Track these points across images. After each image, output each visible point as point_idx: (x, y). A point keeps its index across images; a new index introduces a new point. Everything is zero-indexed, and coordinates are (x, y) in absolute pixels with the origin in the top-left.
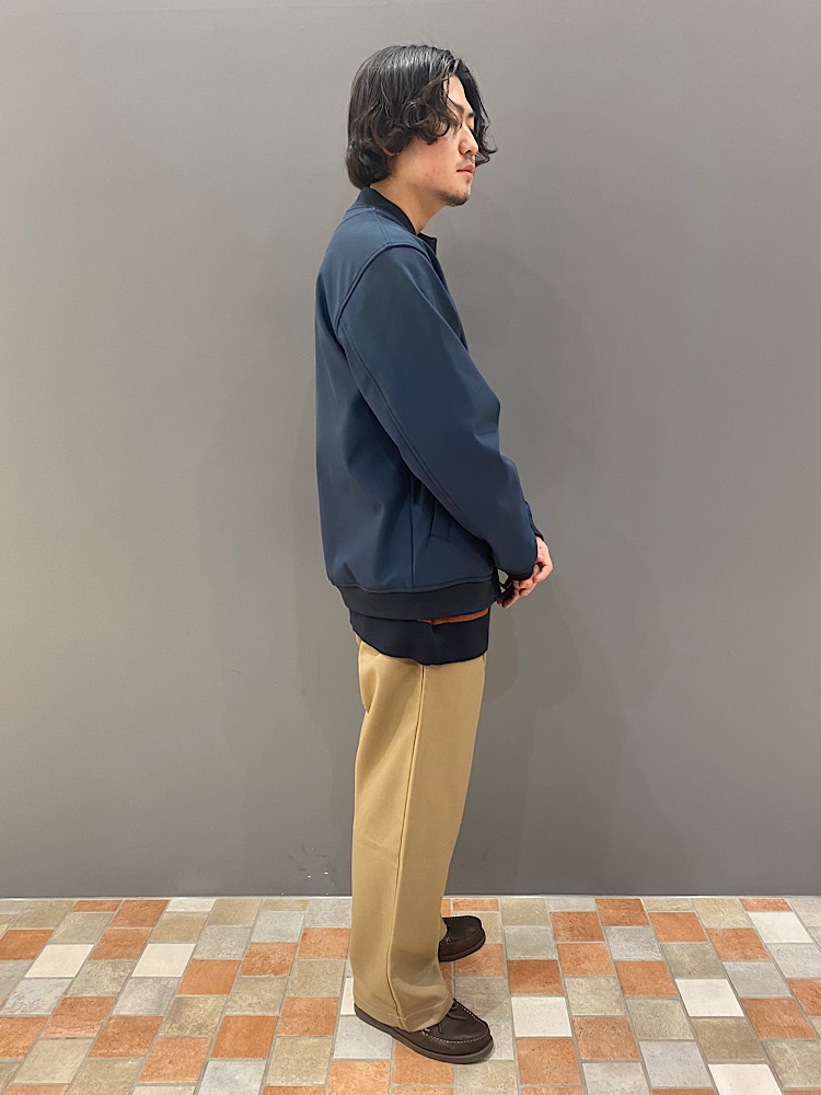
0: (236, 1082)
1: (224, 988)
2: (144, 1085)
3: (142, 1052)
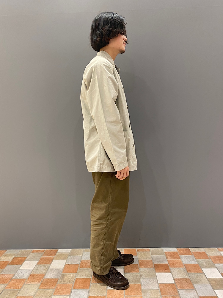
0: (81, 295)
1: (76, 271)
2: (55, 296)
3: (53, 287)
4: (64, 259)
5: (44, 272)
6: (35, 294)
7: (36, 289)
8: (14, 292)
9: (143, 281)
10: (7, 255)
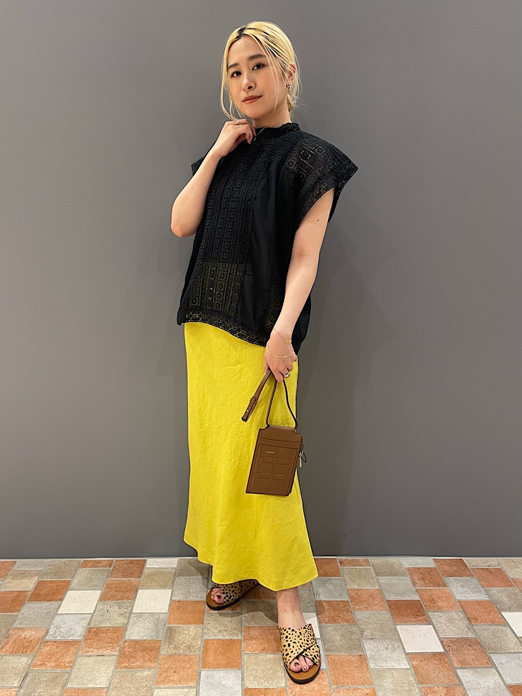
0: (224, 685)
1: (200, 620)
2: (160, 688)
3: (152, 665)
4: (164, 587)
5: (120, 621)
6: (110, 684)
7: (108, 668)
8: (57, 677)
9: (369, 647)
10: (20, 574)
